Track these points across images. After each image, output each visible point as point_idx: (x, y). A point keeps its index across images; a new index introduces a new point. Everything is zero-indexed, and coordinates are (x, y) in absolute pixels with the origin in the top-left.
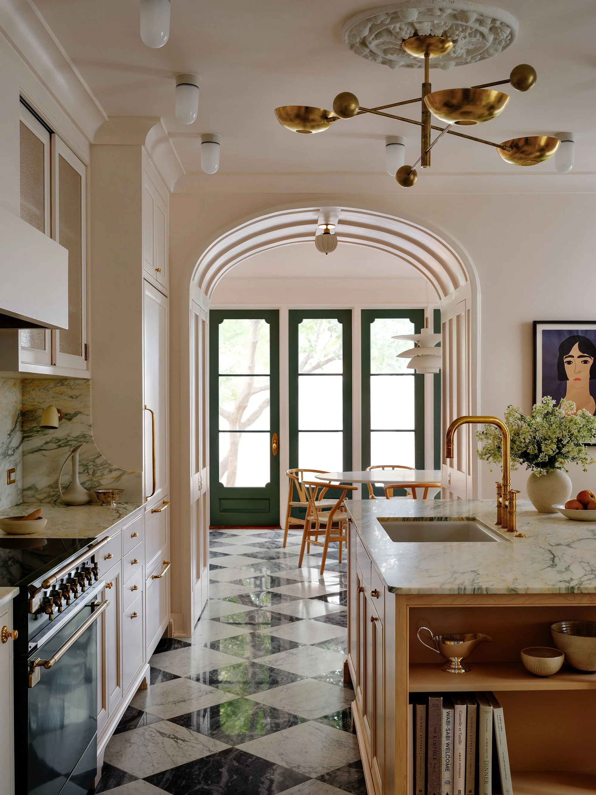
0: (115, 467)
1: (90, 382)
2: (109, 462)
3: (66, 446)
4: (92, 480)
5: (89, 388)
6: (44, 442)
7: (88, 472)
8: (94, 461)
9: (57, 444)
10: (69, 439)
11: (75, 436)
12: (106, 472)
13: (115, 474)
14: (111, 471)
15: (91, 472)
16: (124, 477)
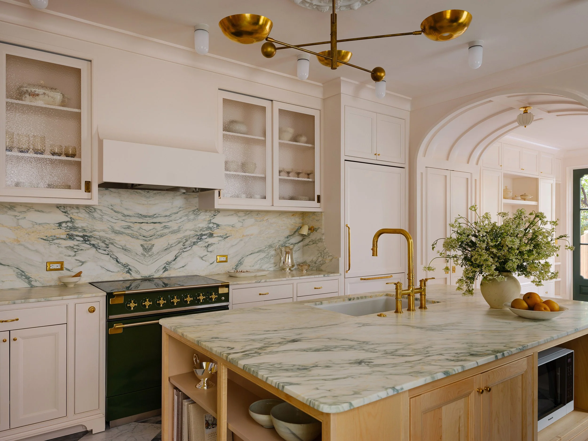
0: (330, 254)
1: (323, 213)
2: (328, 252)
3: (315, 243)
4: (323, 260)
5: (322, 216)
6: (308, 241)
7: (322, 256)
8: (324, 251)
9: (312, 243)
10: (316, 240)
11: (318, 239)
12: (327, 257)
13: (330, 258)
14: (329, 256)
15: (323, 256)
16: (333, 260)
